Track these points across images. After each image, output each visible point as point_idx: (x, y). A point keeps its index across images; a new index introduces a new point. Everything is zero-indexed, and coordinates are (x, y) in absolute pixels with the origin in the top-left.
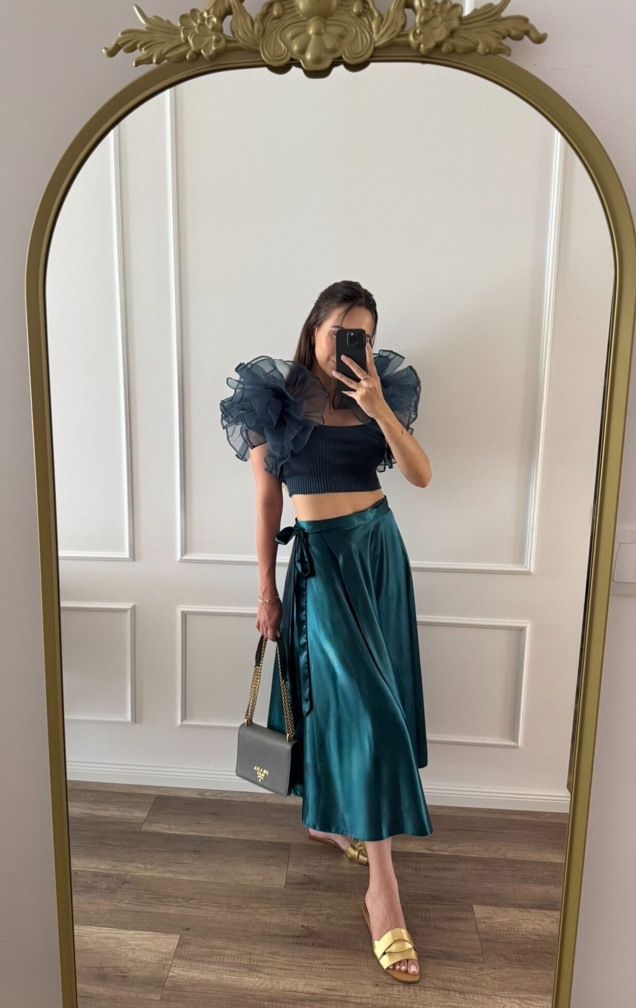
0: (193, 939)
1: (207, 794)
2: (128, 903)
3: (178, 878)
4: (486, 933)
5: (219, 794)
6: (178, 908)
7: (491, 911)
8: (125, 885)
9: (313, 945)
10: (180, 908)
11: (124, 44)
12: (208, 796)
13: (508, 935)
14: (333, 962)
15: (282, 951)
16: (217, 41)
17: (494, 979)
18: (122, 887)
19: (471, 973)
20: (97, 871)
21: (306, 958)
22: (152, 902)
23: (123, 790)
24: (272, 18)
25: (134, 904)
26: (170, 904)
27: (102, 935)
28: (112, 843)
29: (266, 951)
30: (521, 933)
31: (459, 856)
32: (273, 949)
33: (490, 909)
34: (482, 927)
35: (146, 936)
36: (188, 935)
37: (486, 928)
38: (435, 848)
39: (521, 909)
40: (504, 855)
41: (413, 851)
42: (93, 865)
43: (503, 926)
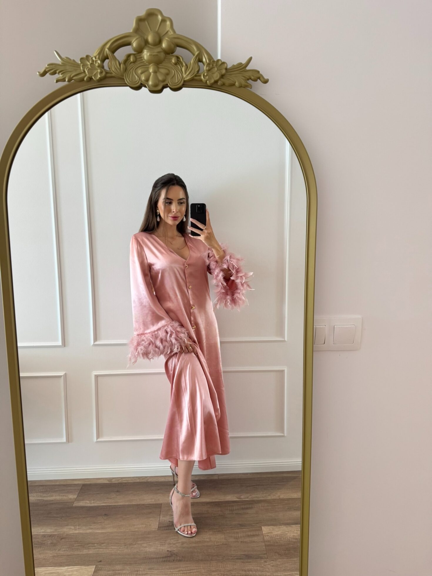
0: (104, 566)
1: (113, 480)
2: (64, 551)
3: (95, 532)
4: (269, 541)
5: (121, 479)
6: (94, 550)
7: (271, 529)
8: (63, 540)
9: (174, 561)
10: (96, 550)
11: (49, 71)
12: (114, 481)
13: (280, 541)
14: (185, 569)
15: (155, 566)
16: (101, 73)
17: (273, 566)
18: (61, 541)
19: (260, 565)
20: (46, 533)
21: (169, 569)
22: (79, 548)
23: (62, 483)
24: (130, 62)
25: (67, 551)
26: (90, 548)
27: (48, 572)
28: (55, 515)
29: (146, 568)
30: (287, 539)
31: (255, 500)
32: (150, 567)
33: (271, 528)
34: (266, 538)
35: (75, 569)
36: (100, 565)
37: (268, 539)
38: (242, 497)
39: (287, 526)
40: (278, 497)
41: (230, 500)
42: (43, 531)
43: (278, 536)
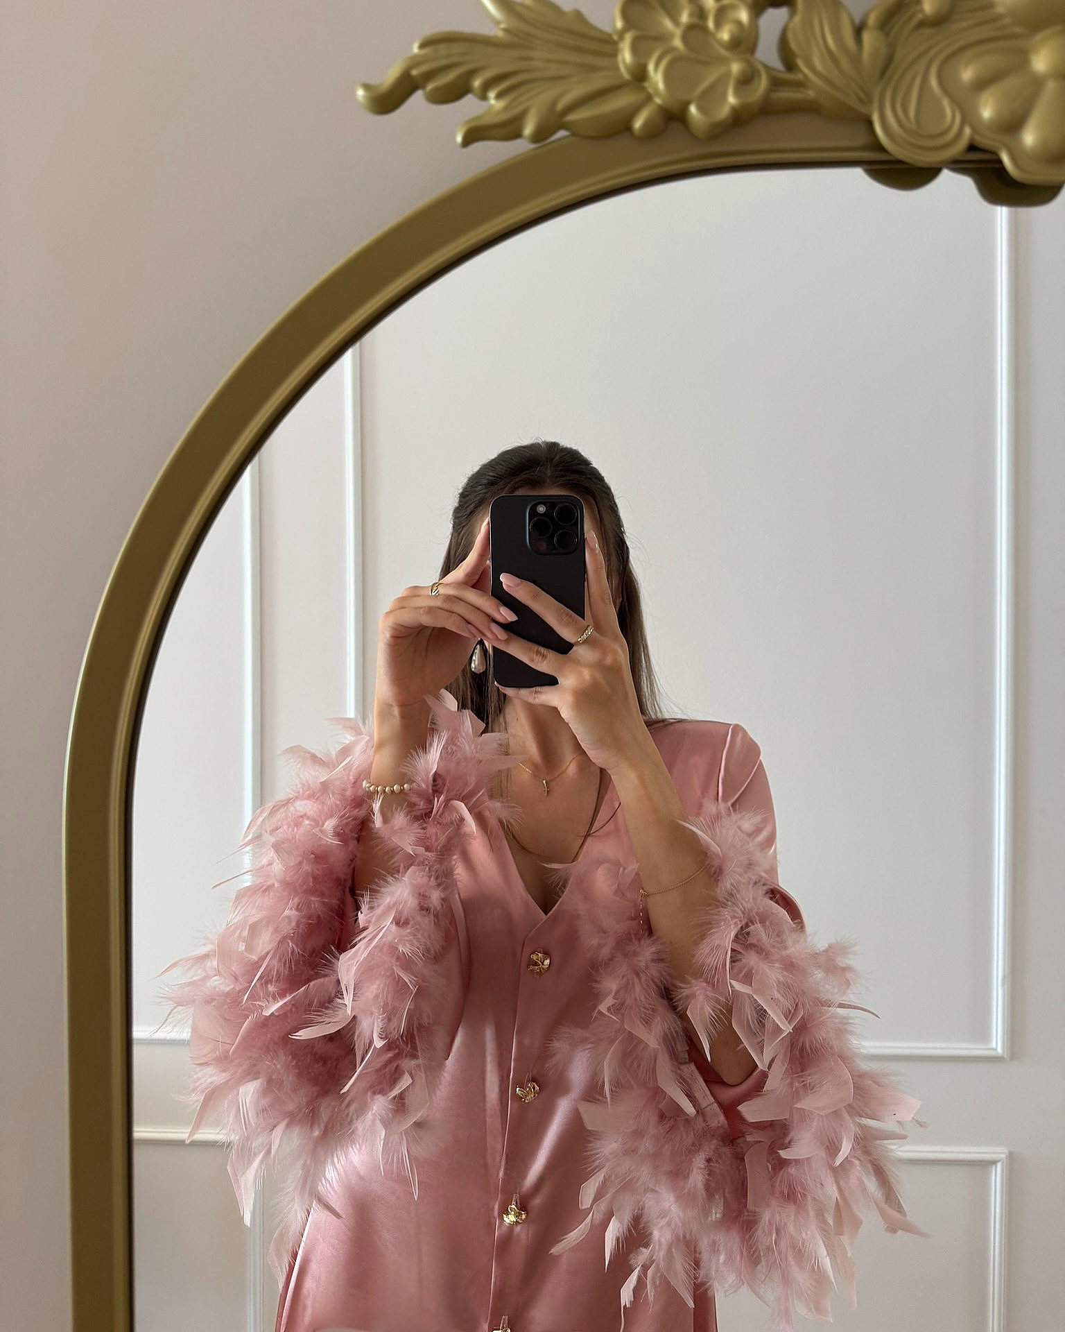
11: (429, 76)
16: (745, 81)
24: (914, 22)
